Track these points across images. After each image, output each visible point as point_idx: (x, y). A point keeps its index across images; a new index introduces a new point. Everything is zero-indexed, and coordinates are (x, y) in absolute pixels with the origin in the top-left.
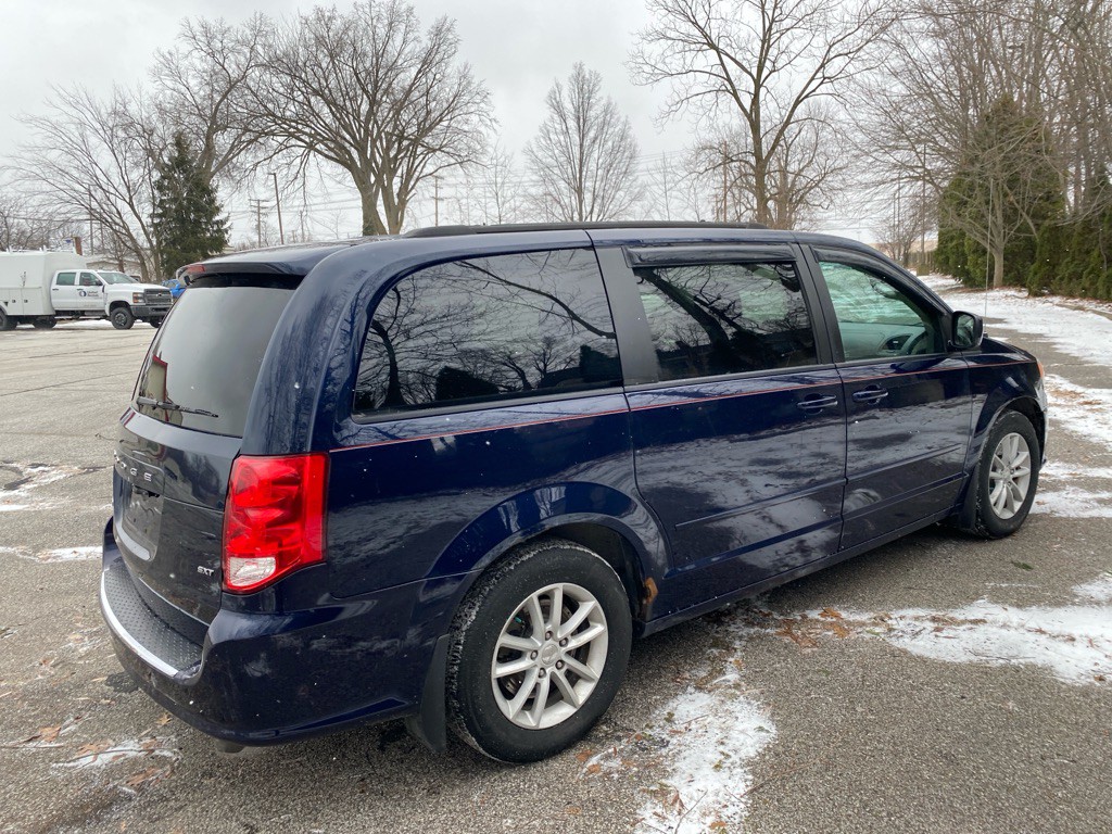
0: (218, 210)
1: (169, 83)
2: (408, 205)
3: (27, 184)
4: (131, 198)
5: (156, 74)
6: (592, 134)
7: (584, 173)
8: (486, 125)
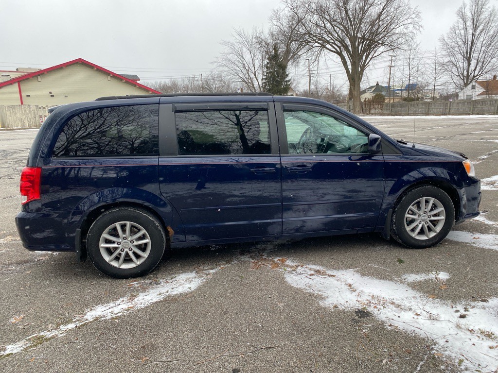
0: (287, 75)
1: (275, 23)
2: (365, 71)
3: (221, 69)
4: (255, 72)
5: (271, 20)
6: (481, 28)
7: (473, 50)
8: (416, 29)
